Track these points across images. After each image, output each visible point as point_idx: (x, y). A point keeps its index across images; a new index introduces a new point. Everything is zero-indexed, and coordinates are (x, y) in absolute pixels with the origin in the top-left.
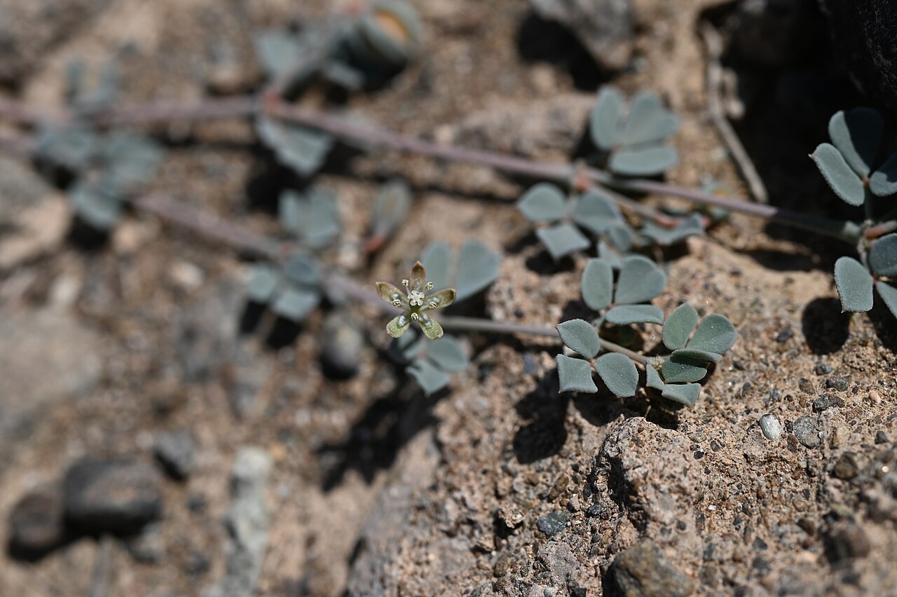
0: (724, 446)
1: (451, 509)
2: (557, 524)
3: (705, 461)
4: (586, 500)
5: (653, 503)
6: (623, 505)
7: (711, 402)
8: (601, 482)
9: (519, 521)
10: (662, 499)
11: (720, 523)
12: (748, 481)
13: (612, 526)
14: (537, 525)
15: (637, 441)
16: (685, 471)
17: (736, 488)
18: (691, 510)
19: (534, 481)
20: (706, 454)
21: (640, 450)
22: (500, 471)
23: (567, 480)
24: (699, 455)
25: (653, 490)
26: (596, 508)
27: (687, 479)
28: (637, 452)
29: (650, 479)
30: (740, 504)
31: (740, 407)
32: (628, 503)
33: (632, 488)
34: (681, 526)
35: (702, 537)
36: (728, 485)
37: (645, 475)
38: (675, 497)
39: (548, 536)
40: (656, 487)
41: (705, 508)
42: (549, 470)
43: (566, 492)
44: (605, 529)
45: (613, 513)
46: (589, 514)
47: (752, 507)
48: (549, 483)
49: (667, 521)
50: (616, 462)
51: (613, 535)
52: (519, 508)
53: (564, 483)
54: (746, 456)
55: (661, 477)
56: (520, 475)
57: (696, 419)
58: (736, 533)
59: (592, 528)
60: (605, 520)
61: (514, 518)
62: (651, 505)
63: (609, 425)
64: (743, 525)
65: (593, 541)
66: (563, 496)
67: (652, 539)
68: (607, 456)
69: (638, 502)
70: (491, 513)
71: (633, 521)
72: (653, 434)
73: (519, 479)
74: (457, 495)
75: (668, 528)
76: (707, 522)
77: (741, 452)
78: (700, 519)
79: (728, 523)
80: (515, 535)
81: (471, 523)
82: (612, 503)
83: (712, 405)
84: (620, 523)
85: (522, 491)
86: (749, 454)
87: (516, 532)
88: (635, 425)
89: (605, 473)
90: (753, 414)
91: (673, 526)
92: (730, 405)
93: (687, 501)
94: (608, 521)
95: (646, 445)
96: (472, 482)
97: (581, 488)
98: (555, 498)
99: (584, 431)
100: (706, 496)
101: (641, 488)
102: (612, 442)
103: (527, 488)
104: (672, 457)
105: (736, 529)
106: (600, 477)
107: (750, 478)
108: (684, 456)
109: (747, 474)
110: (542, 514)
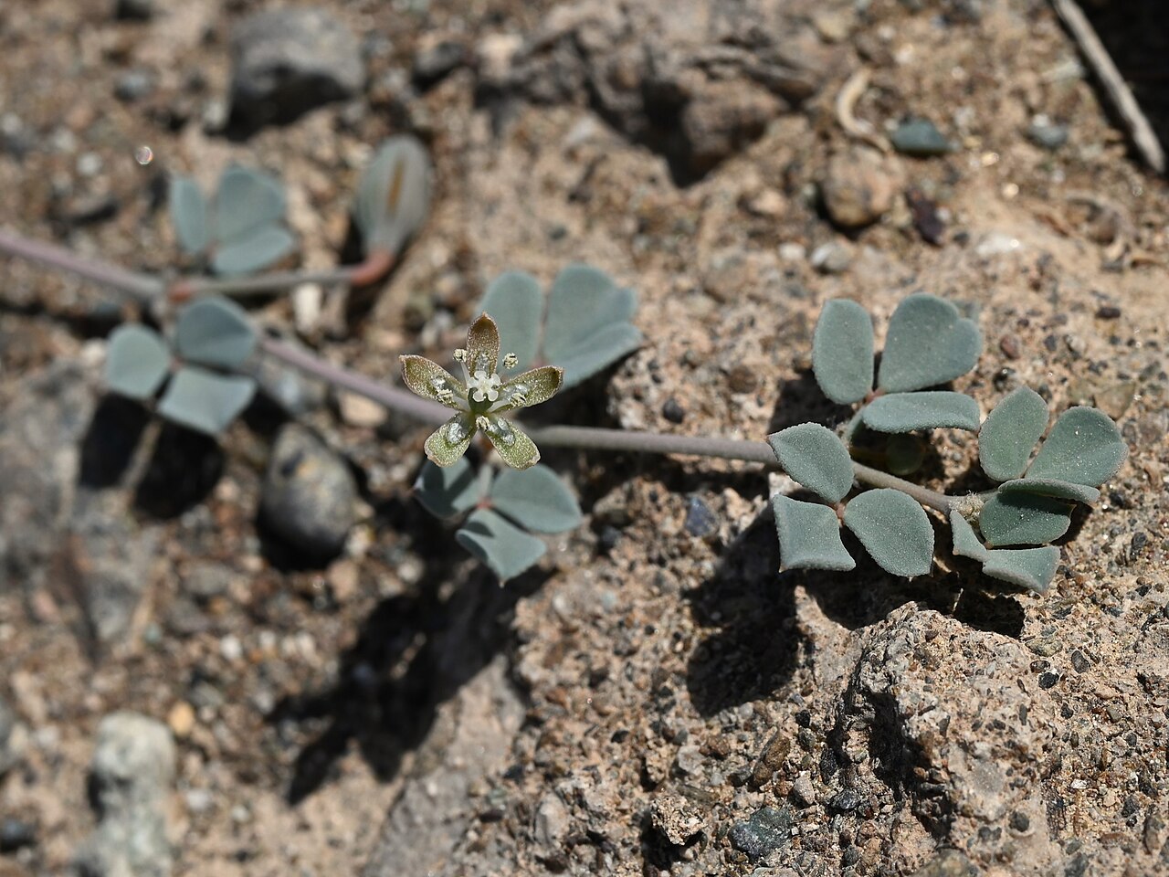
0: (1097, 661)
1: (555, 814)
2: (769, 833)
3: (1061, 693)
4: (826, 782)
5: (961, 779)
6: (902, 788)
7: (1068, 576)
8: (856, 745)
9: (693, 831)
10: (979, 772)
11: (1095, 814)
12: (1149, 728)
13: (882, 831)
14: (730, 836)
15: (924, 659)
16: (1023, 713)
17: (1125, 744)
18: (1037, 791)
19: (721, 750)
20: (1063, 678)
21: (932, 675)
22: (649, 733)
23: (786, 743)
24: (1048, 681)
25: (960, 753)
26: (848, 797)
27: (1027, 728)
28: (927, 679)
29: (954, 732)
30: (1134, 775)
31: (1128, 582)
32: (912, 782)
33: (919, 752)
34: (1019, 823)
35: (1062, 843)
36: (1109, 739)
37: (944, 725)
38: (1005, 765)
39: (753, 859)
40: (966, 747)
41: (1064, 785)
42: (749, 727)
43: (786, 769)
44: (867, 837)
45: (882, 805)
46: (833, 809)
47: (1157, 779)
48: (750, 752)
49: (991, 815)
50: (884, 702)
51: (884, 849)
52: (693, 805)
53: (781, 750)
54: (1141, 678)
55: (976, 727)
56: (691, 739)
57: (1041, 610)
58: (1128, 833)
59: (841, 836)
60: (867, 818)
61: (683, 824)
62: (958, 784)
63: (867, 629)
64: (1140, 816)
65: (844, 863)
66: (779, 776)
67: (962, 850)
68: (866, 692)
69: (932, 780)
70: (635, 818)
71: (923, 819)
72: (956, 642)
73: (689, 747)
74: (566, 785)
75: (993, 827)
76: (1069, 814)
77: (1132, 672)
78: (1056, 809)
79: (1111, 813)
80: (686, 860)
81: (596, 840)
82: (879, 786)
83: (1072, 582)
84: (897, 823)
85: (698, 771)
86: (1148, 674)
87: (689, 853)
88: (920, 627)
89: (863, 725)
90: (1153, 595)
91: (1004, 824)
92: (1106, 579)
93: (1028, 772)
94: (873, 822)
95: (944, 666)
96: (595, 758)
97: (816, 758)
98: (765, 781)
99: (817, 645)
100: (1066, 763)
101: (936, 751)
102: (875, 662)
103: (706, 765)
104: (995, 686)
105: (1128, 824)
106: (854, 735)
107: (1152, 723)
108: (1020, 683)
109: (1146, 714)
110: (739, 815)
